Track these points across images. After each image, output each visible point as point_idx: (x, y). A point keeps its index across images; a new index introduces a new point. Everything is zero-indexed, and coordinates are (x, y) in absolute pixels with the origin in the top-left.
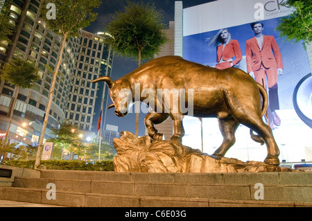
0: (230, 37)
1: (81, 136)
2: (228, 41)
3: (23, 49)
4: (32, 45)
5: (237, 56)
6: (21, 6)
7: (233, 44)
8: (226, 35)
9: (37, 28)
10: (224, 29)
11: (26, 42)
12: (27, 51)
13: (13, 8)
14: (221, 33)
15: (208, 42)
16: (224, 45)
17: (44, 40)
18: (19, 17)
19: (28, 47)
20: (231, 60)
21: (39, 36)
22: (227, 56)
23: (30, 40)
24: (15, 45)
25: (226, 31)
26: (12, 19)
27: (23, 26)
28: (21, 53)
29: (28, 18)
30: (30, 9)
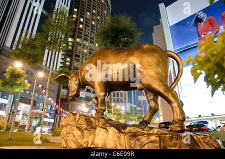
0: (206, 16)
1: (118, 107)
2: (205, 20)
3: (78, 61)
4: (83, 57)
5: (215, 28)
6: (73, 37)
7: (209, 20)
8: (202, 15)
9: (84, 47)
10: (200, 11)
11: (79, 56)
12: (80, 61)
13: (70, 39)
14: (198, 15)
15: (189, 25)
16: (202, 23)
17: (88, 53)
18: (73, 43)
19: (80, 59)
20: (210, 32)
21: (85, 51)
22: (207, 31)
23: (81, 55)
24: (74, 59)
25: (201, 12)
26: (70, 45)
27: (76, 48)
28: (77, 63)
29: (78, 43)
30: (78, 37)
